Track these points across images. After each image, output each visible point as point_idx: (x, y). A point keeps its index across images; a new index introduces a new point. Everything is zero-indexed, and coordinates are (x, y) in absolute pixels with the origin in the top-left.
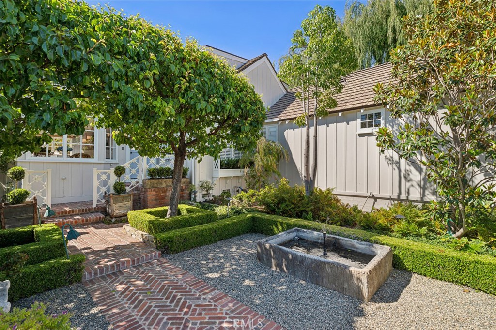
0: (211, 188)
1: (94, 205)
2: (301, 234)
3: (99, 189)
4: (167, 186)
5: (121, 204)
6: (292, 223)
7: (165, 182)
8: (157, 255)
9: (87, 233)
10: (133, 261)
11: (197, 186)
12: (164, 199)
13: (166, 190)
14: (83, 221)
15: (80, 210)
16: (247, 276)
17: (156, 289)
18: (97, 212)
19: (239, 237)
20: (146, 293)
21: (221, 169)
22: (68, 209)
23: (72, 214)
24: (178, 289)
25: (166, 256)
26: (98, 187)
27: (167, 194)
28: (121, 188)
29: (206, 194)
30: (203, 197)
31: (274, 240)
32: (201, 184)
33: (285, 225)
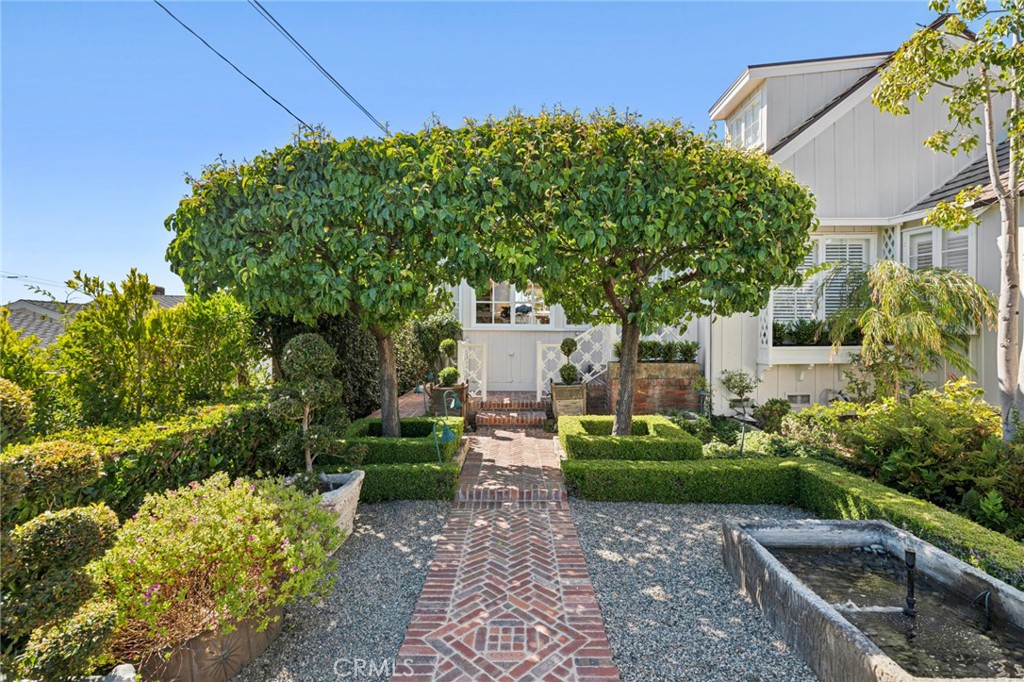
0: (748, 388)
1: (539, 400)
2: (891, 542)
3: (544, 375)
4: (650, 377)
5: (568, 402)
6: (881, 506)
7: (646, 369)
8: (560, 495)
9: (510, 439)
10: (522, 493)
11: (715, 382)
12: (645, 401)
13: (649, 384)
14: (517, 420)
15: (519, 404)
16: (670, 581)
17: (513, 541)
18: (541, 410)
19: (748, 507)
20: (497, 541)
21: (774, 345)
22: (506, 401)
23: (508, 409)
24: (539, 553)
25: (574, 502)
26: (544, 371)
27: (651, 392)
28: (569, 374)
29: (739, 401)
30: (732, 407)
31: (778, 529)
32: (723, 377)
33: (865, 509)
